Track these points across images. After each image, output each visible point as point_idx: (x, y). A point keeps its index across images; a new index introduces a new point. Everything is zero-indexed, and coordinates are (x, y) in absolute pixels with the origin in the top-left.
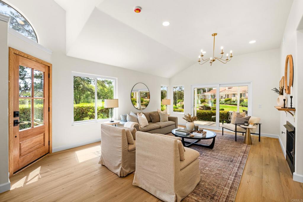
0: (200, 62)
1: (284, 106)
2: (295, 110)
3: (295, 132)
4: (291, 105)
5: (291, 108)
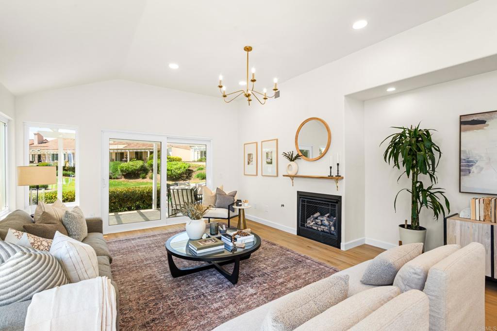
2: (343, 178)
3: (340, 201)
4: (338, 173)
5: (338, 176)
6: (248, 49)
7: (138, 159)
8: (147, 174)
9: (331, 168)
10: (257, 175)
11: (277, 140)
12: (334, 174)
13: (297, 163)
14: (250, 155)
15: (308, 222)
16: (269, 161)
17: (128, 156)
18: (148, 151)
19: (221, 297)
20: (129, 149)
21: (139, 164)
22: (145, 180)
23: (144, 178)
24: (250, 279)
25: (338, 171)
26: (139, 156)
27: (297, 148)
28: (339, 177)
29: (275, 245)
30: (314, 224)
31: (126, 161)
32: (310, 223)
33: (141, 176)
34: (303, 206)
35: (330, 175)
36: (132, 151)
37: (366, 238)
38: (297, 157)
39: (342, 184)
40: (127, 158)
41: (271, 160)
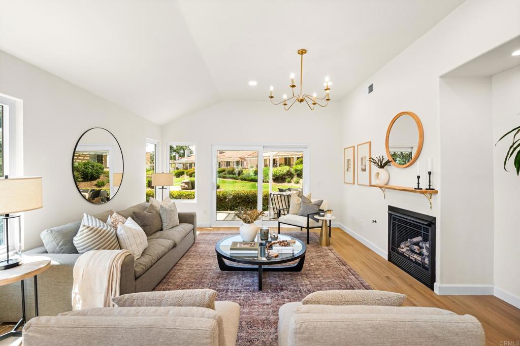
0: (272, 99)
1: (418, 186)
2: (437, 192)
3: (435, 224)
4: (430, 185)
5: (430, 189)
6: (302, 52)
7: (286, 164)
8: (292, 179)
9: (419, 177)
10: (354, 183)
11: (370, 143)
12: (424, 185)
13: (387, 171)
14: (348, 160)
15: (402, 246)
16: (363, 167)
17: (278, 162)
18: (294, 156)
19: (238, 297)
20: (278, 156)
21: (285, 169)
22: (290, 185)
23: (289, 182)
24: (279, 290)
25: (430, 182)
26: (287, 162)
27: (388, 151)
28: (431, 191)
29: (344, 265)
30: (407, 250)
31: (277, 166)
32: (404, 248)
33: (287, 180)
34: (394, 224)
35: (417, 187)
36: (280, 157)
37: (495, 287)
38: (388, 162)
39: (437, 199)
40: (277, 164)
41: (365, 166)
